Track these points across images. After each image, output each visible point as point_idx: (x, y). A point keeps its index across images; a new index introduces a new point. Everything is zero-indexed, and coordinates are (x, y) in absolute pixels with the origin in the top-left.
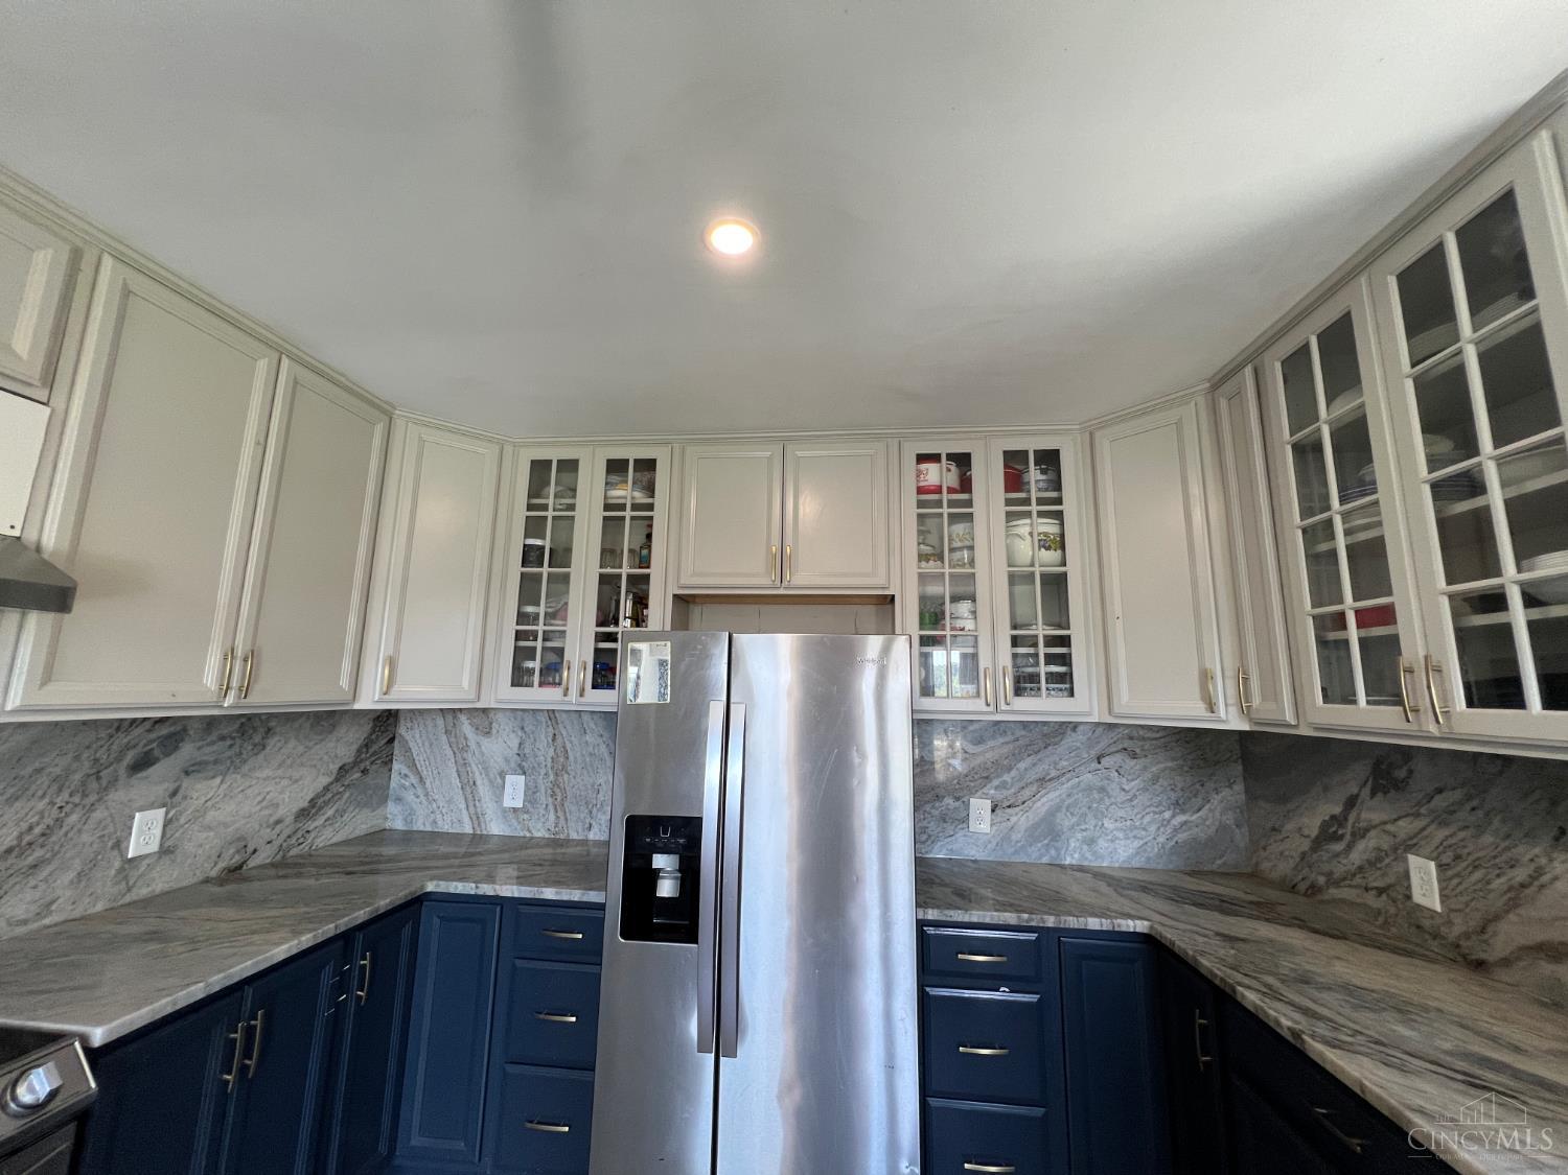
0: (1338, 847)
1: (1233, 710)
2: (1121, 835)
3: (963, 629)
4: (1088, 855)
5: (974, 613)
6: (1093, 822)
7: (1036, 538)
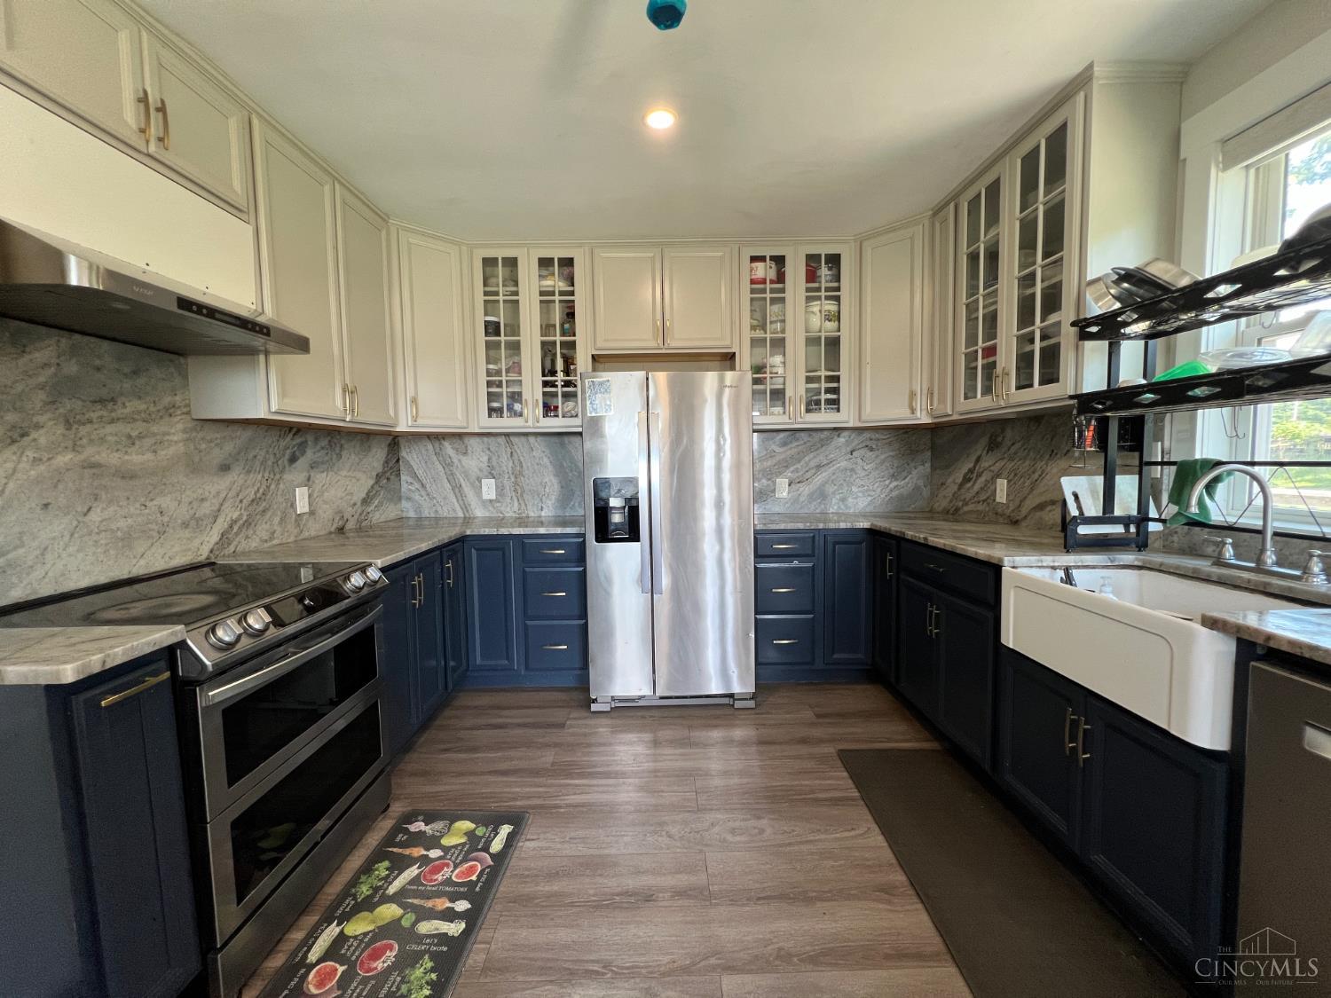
0: (969, 485)
1: (924, 412)
2: (860, 494)
3: (777, 373)
4: (842, 507)
5: (784, 363)
6: (846, 488)
7: (823, 314)
